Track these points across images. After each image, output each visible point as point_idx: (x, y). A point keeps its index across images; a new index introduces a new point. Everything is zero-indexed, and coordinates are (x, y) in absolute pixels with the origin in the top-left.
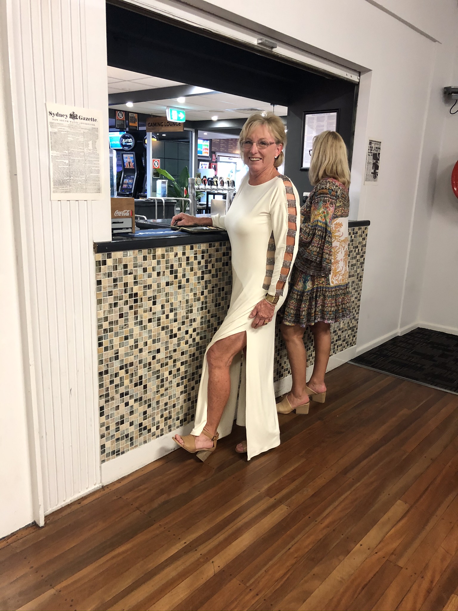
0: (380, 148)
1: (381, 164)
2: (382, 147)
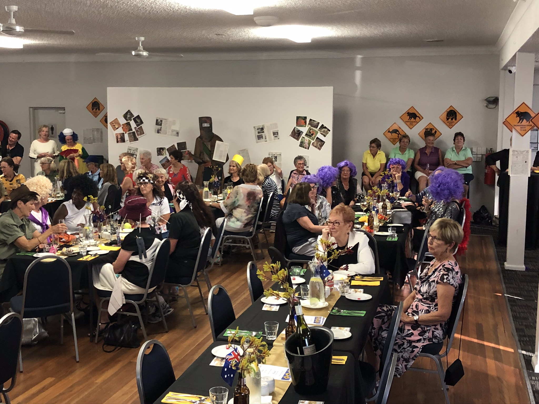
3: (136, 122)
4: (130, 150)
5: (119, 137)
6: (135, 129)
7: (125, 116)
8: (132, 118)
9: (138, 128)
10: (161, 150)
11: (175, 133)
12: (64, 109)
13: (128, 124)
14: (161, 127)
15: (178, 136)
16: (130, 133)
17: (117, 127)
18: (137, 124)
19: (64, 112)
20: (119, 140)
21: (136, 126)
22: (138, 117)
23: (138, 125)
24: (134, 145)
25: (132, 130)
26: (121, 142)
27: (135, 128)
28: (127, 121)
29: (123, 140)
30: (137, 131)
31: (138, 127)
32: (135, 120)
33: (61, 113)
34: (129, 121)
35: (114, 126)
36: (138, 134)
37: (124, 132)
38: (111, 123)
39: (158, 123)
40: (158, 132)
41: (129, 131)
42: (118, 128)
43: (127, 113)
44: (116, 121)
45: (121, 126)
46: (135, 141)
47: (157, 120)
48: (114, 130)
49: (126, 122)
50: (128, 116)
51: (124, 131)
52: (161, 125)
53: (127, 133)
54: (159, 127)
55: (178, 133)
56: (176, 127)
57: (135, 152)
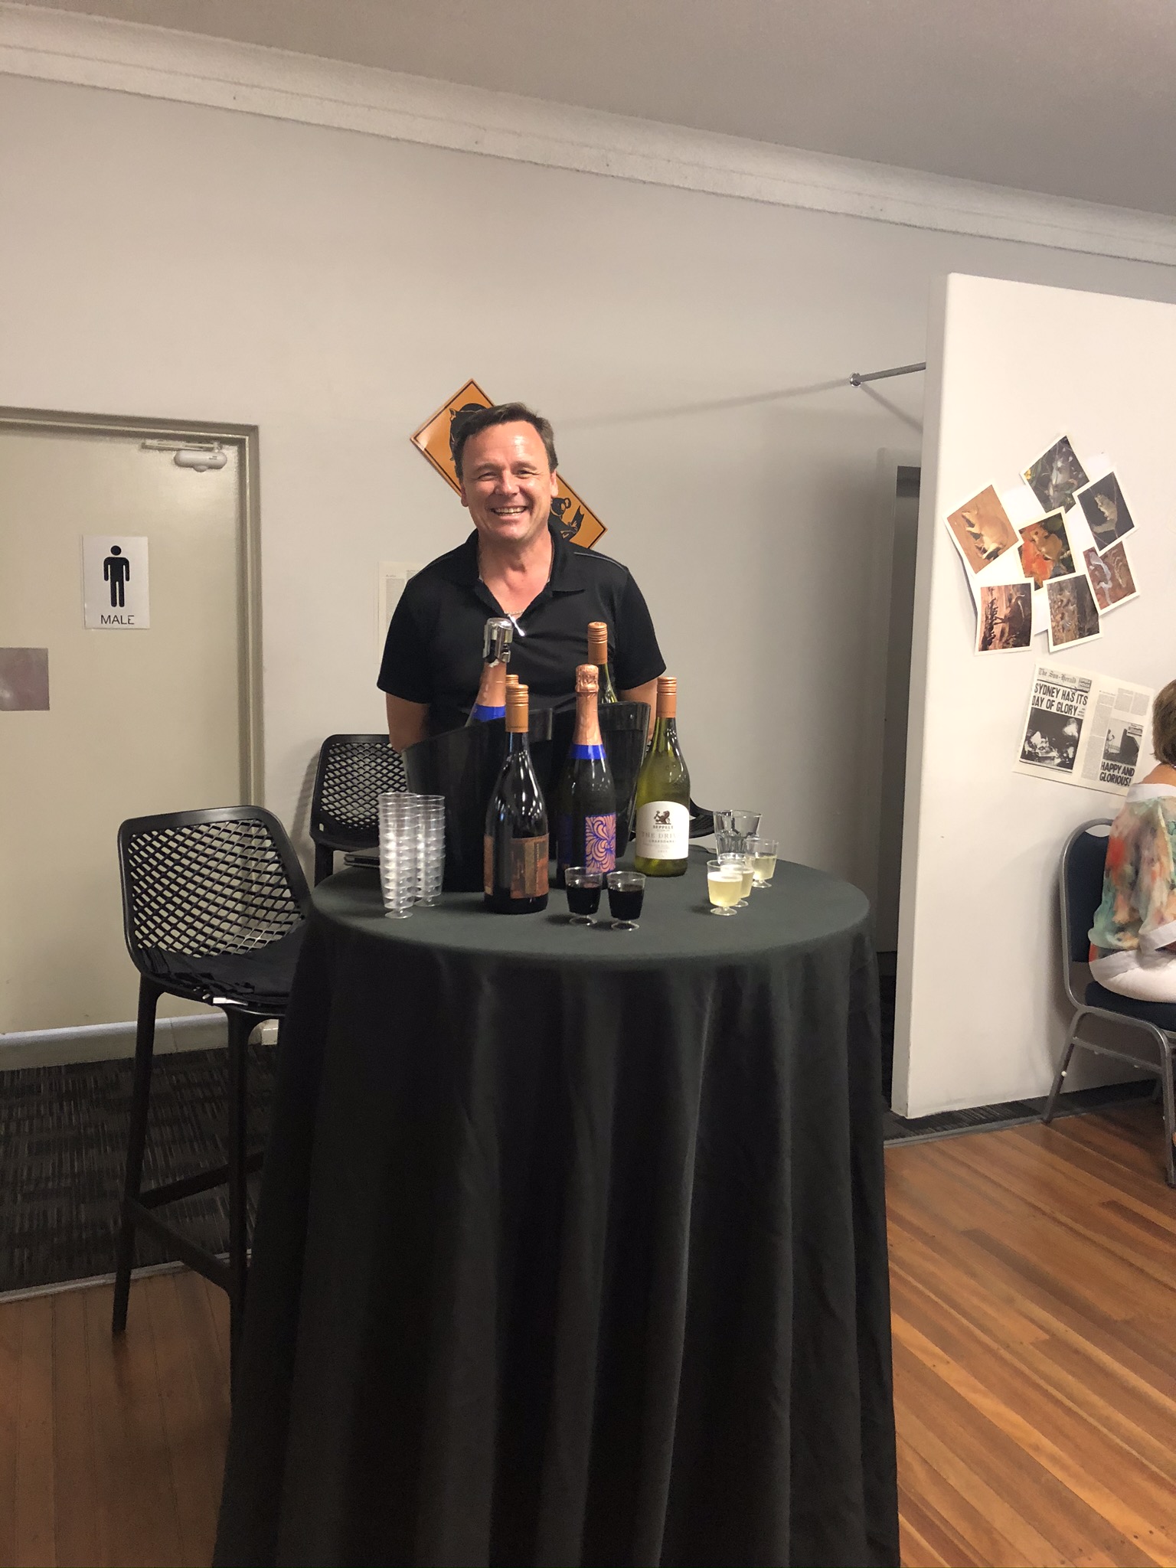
3: (1094, 517)
4: (1049, 691)
5: (1003, 611)
6: (1089, 563)
7: (1039, 480)
8: (1076, 494)
9: (1104, 557)
12: (245, 435)
13: (1053, 529)
17: (991, 547)
18: (1100, 529)
20: (997, 630)
21: (1093, 544)
22: (1109, 487)
23: (1103, 539)
25: (1073, 569)
26: (1006, 645)
27: (1089, 554)
28: (1048, 509)
29: (1019, 633)
30: (1098, 575)
31: (1101, 548)
34: (1061, 510)
35: (977, 536)
36: (1100, 593)
37: (1031, 581)
38: (959, 519)
41: (1054, 575)
42: (994, 555)
43: (1049, 458)
44: (986, 507)
46: (1082, 636)
50: (1057, 478)
51: (1028, 571)
53: (1046, 583)
57: (1074, 704)
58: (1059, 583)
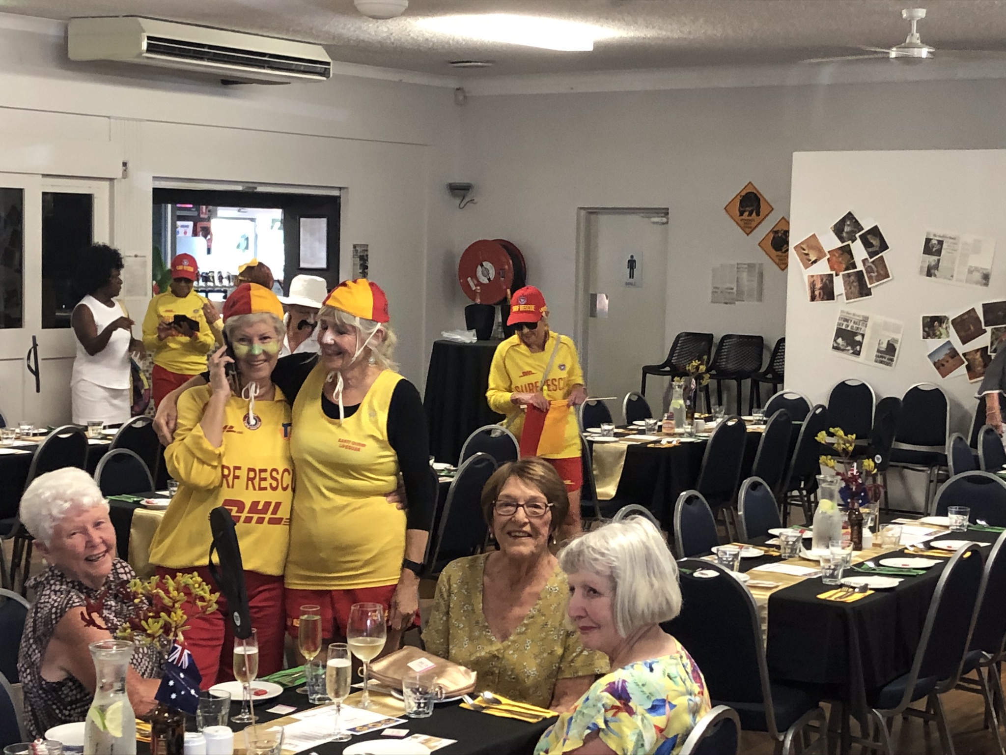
0: (367, 251)
1: (370, 264)
2: (369, 247)
3: (867, 244)
4: (846, 320)
6: (864, 265)
10: (936, 323)
11: (978, 276)
12: (665, 212)
13: (846, 251)
14: (939, 260)
15: (986, 285)
16: (849, 275)
17: (813, 259)
19: (664, 220)
22: (875, 231)
24: (859, 307)
25: (855, 268)
26: (823, 299)
27: (864, 261)
29: (828, 293)
30: (869, 270)
31: (871, 258)
32: (864, 239)
33: (657, 223)
34: (850, 242)
35: (807, 254)
36: (870, 278)
37: (834, 273)
38: (799, 247)
39: (932, 248)
40: (929, 274)
41: (847, 269)
43: (843, 221)
44: (812, 244)
45: (825, 255)
46: (862, 296)
47: (928, 241)
48: (806, 267)
49: (840, 244)
50: (847, 229)
51: (832, 268)
52: (939, 253)
53: (841, 274)
54: (932, 259)
55: (986, 277)
56: (983, 262)
57: (860, 326)
58: (848, 274)
